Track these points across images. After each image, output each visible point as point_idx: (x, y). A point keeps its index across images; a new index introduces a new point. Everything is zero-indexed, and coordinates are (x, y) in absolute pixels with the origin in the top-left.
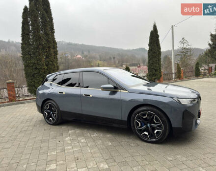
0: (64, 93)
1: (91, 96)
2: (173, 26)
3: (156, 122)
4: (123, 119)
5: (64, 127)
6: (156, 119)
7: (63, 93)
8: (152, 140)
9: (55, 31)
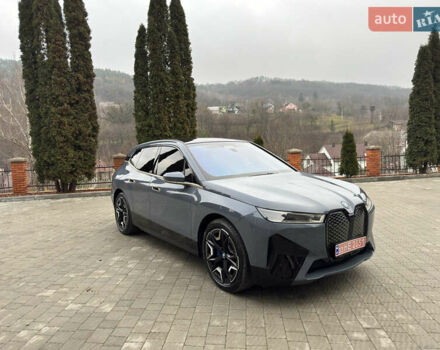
1: (159, 190)
3: (230, 250)
5: (134, 240)
6: (231, 245)
9: (193, 65)
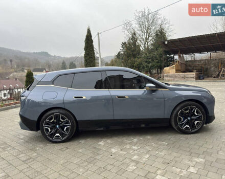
0: (84, 98)
1: (127, 97)
2: (98, 33)
3: (196, 114)
4: (166, 117)
6: (197, 112)
7: (82, 97)
8: (193, 131)
